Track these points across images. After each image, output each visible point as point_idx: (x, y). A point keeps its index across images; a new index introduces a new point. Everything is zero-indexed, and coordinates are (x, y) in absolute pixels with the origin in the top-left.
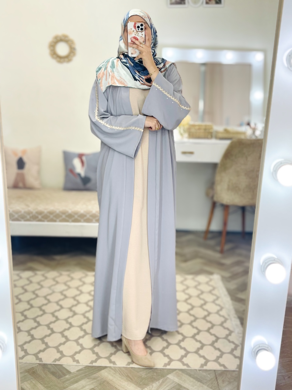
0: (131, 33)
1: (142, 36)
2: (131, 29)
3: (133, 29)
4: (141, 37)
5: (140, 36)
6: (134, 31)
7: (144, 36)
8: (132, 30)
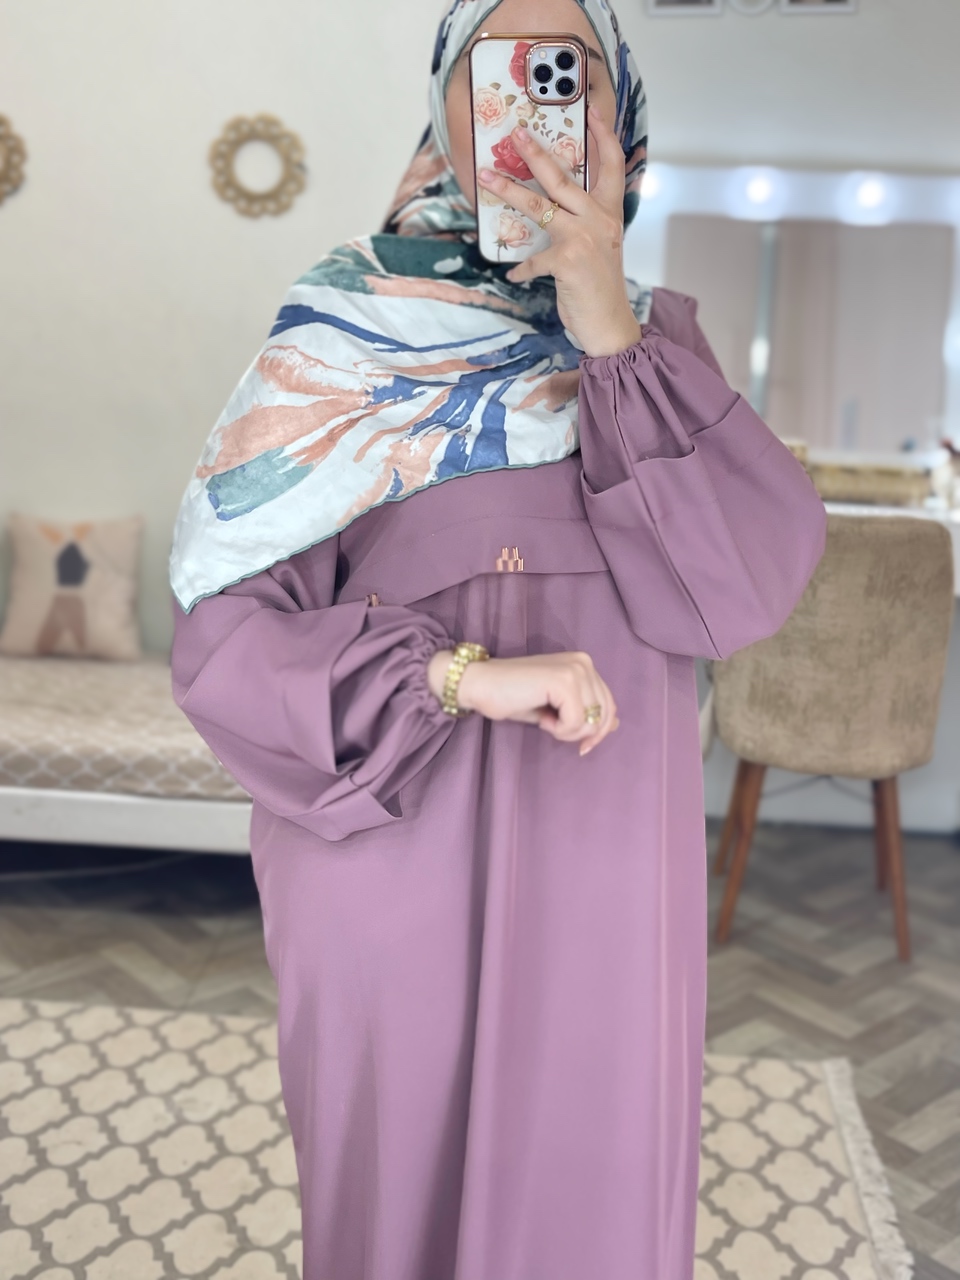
0: (495, 113)
1: (565, 129)
2: (497, 86)
3: (510, 86)
4: (561, 135)
5: (554, 135)
6: (511, 99)
7: (578, 132)
8: (503, 93)
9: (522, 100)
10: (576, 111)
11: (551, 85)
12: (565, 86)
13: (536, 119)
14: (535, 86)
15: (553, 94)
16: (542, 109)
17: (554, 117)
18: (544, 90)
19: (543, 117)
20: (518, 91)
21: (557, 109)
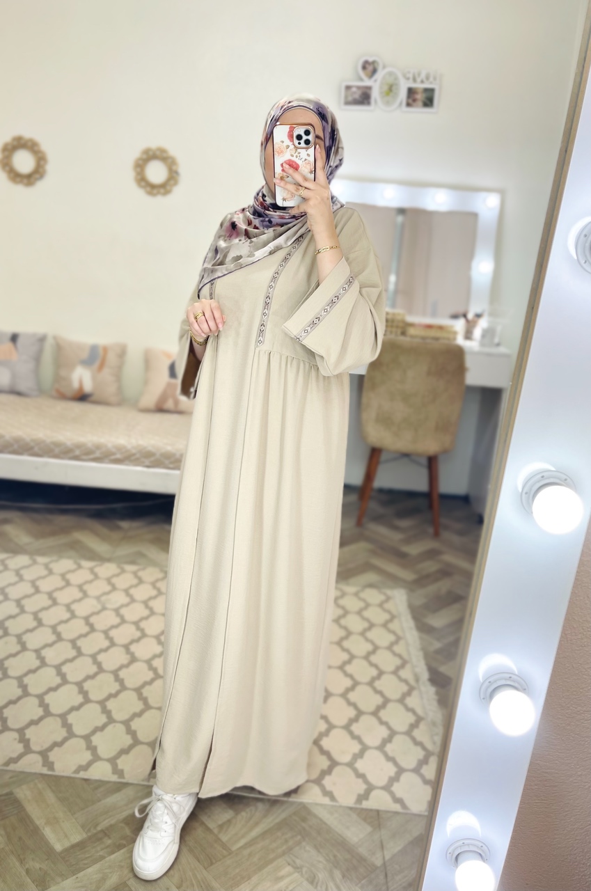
0: (282, 152)
1: (307, 158)
2: (282, 142)
3: (287, 142)
4: (306, 160)
6: (288, 147)
8: (285, 144)
9: (292, 147)
10: (311, 151)
11: (302, 142)
12: (307, 142)
13: (297, 154)
14: (296, 142)
15: (303, 144)
16: (299, 150)
17: (303, 153)
18: (299, 143)
19: (299, 153)
20: (290, 144)
21: (305, 150)
